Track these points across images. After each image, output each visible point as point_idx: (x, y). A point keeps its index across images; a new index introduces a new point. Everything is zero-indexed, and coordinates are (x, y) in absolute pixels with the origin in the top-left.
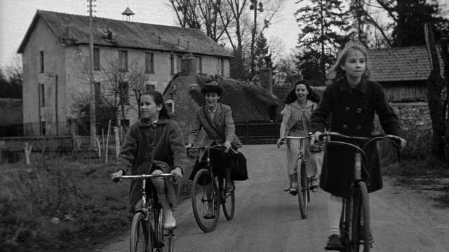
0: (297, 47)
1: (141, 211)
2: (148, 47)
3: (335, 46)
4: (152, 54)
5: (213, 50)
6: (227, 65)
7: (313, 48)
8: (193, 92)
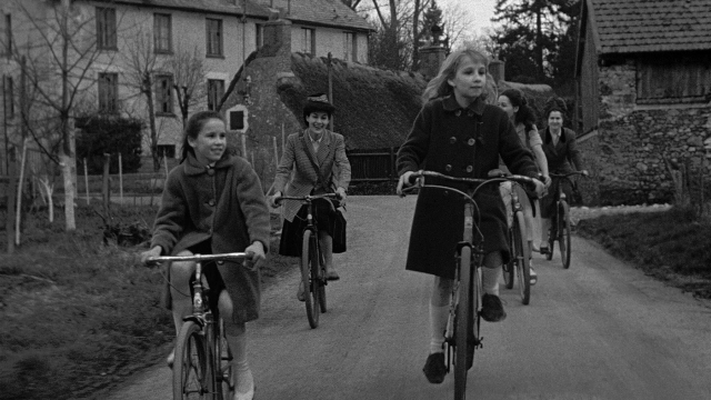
0: (494, 20)
1: (194, 319)
2: (211, 8)
3: (560, 19)
4: (220, 22)
5: (337, 17)
6: (362, 45)
7: (522, 21)
8: (284, 90)
